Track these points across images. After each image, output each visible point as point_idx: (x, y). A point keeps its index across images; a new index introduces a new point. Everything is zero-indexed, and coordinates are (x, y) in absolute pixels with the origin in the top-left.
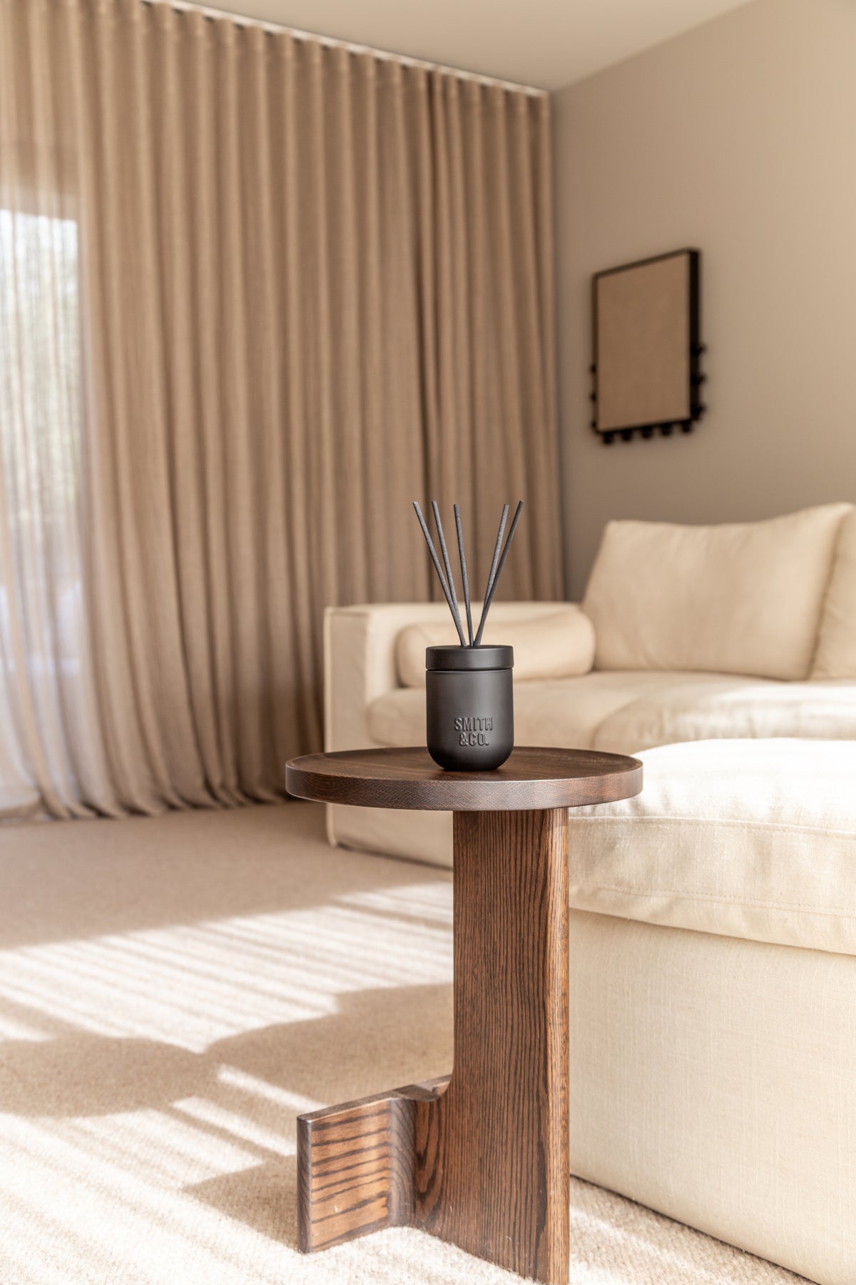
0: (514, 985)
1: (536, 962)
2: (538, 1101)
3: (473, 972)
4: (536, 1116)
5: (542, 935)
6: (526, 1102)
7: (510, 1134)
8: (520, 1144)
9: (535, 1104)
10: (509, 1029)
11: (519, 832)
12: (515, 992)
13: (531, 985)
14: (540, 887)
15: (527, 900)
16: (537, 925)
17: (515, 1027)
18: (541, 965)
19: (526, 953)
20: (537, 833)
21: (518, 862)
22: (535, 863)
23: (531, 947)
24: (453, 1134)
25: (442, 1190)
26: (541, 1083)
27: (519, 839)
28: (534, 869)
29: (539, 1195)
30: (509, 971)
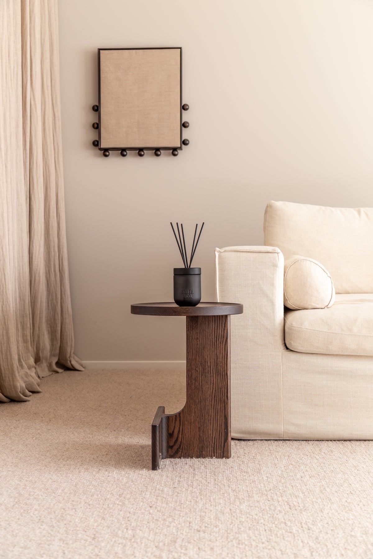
0: (214, 370)
1: (223, 362)
2: (224, 403)
3: (196, 369)
4: (223, 408)
5: (226, 353)
6: (219, 405)
7: (212, 416)
8: (216, 418)
9: (223, 405)
10: (212, 384)
11: (216, 324)
12: (214, 372)
13: (221, 369)
14: (225, 339)
15: (219, 343)
16: (224, 351)
17: (214, 383)
18: (225, 362)
19: (219, 360)
20: (223, 323)
21: (216, 333)
22: (223, 332)
23: (221, 358)
24: (186, 423)
25: (181, 442)
26: (226, 398)
27: (216, 325)
28: (223, 334)
29: (225, 432)
30: (212, 366)
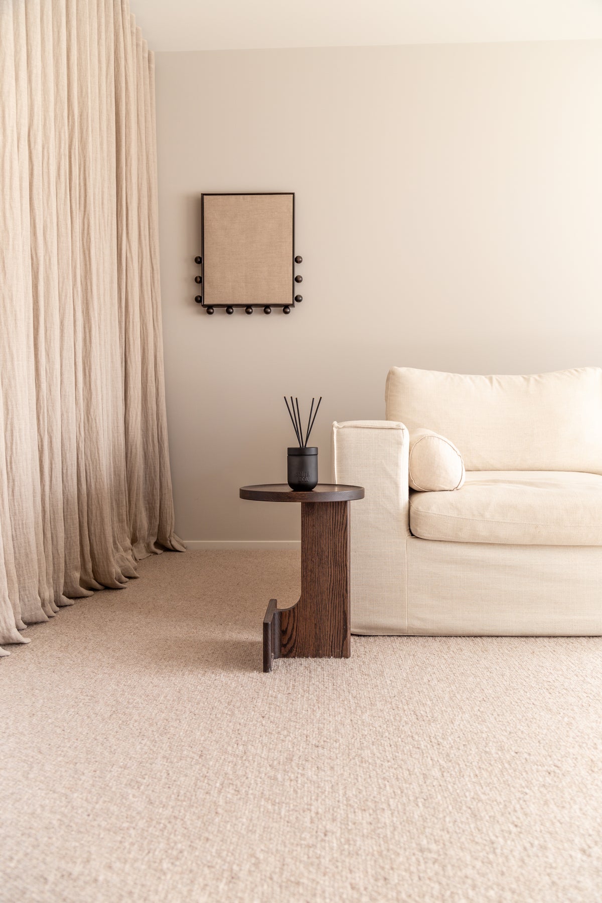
0: (332, 561)
1: (342, 551)
2: (343, 597)
3: (312, 560)
4: (342, 603)
5: (345, 542)
6: (338, 599)
7: (330, 612)
8: (334, 614)
9: (342, 599)
10: (330, 576)
11: (335, 509)
12: (332, 563)
13: (340, 559)
14: (344, 526)
15: (338, 531)
16: (343, 540)
17: (332, 575)
18: (345, 552)
19: (337, 549)
20: (343, 509)
21: (334, 519)
22: (342, 518)
23: (340, 547)
24: (301, 619)
25: (295, 640)
26: (345, 591)
27: (334, 511)
28: (342, 521)
29: (343, 628)
30: (330, 556)
